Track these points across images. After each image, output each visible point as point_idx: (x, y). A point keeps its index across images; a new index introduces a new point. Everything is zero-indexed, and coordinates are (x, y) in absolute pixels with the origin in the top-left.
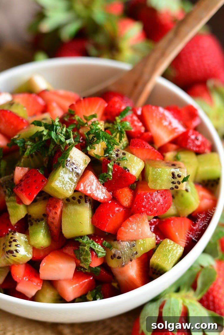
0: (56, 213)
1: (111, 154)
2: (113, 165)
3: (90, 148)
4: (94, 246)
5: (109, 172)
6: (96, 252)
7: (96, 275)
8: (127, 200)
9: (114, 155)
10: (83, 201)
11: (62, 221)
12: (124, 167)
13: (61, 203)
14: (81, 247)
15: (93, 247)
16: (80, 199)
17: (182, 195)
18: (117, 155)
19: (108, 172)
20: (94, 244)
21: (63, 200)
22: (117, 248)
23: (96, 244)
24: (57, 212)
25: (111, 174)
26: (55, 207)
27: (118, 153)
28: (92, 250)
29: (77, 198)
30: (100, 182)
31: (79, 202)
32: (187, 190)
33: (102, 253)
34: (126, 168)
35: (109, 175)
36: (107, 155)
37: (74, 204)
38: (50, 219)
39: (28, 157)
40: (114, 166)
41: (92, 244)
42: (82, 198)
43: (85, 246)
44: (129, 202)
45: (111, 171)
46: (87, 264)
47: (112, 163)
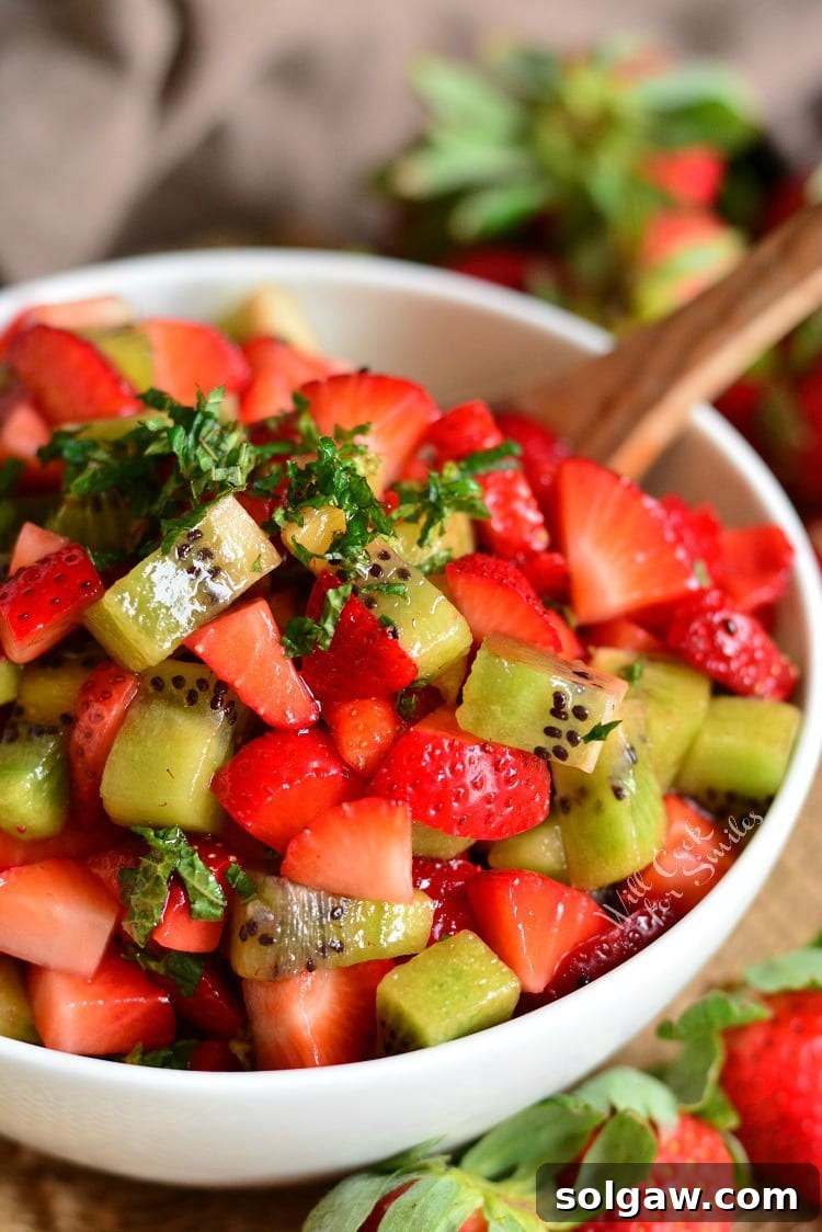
0: (100, 716)
1: (355, 560)
2: (345, 599)
3: (286, 517)
4: (190, 869)
5: (325, 621)
6: (190, 892)
7: (184, 993)
8: (365, 744)
9: (363, 568)
10: (205, 699)
11: (113, 750)
12: (385, 618)
13: (129, 689)
14: (146, 862)
15: (184, 872)
16: (197, 689)
17: (599, 807)
18: (375, 571)
19: (322, 620)
20: (192, 865)
21: (141, 676)
22: (267, 903)
23: (199, 864)
24: (105, 713)
25: (329, 627)
26: (105, 697)
27: (382, 564)
28: (177, 882)
29: (190, 684)
30: (288, 649)
31: (192, 698)
32: (618, 793)
33: (211, 903)
34: (389, 623)
35: (324, 629)
36: (338, 556)
37: (172, 702)
38: (78, 736)
39: (82, 503)
40: (348, 603)
41: (185, 861)
42: (207, 686)
43: (160, 860)
44: (371, 753)
45: (334, 618)
46: (143, 926)
47: (346, 590)
